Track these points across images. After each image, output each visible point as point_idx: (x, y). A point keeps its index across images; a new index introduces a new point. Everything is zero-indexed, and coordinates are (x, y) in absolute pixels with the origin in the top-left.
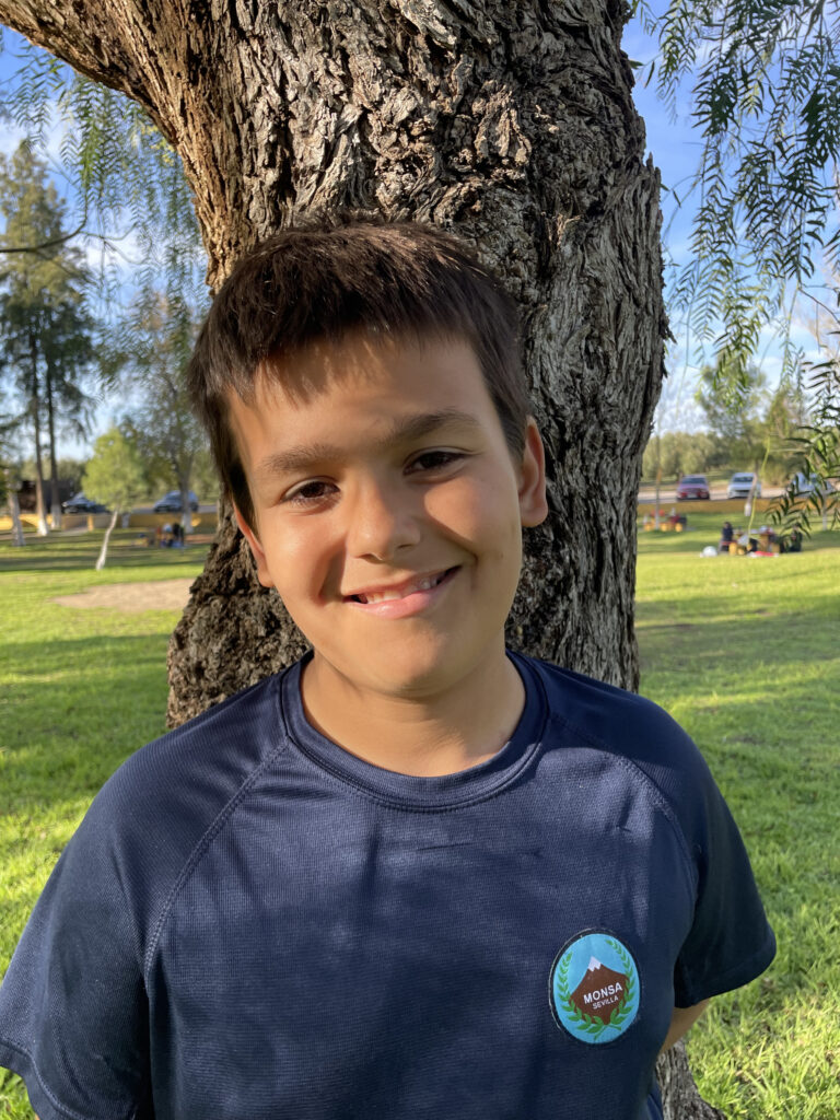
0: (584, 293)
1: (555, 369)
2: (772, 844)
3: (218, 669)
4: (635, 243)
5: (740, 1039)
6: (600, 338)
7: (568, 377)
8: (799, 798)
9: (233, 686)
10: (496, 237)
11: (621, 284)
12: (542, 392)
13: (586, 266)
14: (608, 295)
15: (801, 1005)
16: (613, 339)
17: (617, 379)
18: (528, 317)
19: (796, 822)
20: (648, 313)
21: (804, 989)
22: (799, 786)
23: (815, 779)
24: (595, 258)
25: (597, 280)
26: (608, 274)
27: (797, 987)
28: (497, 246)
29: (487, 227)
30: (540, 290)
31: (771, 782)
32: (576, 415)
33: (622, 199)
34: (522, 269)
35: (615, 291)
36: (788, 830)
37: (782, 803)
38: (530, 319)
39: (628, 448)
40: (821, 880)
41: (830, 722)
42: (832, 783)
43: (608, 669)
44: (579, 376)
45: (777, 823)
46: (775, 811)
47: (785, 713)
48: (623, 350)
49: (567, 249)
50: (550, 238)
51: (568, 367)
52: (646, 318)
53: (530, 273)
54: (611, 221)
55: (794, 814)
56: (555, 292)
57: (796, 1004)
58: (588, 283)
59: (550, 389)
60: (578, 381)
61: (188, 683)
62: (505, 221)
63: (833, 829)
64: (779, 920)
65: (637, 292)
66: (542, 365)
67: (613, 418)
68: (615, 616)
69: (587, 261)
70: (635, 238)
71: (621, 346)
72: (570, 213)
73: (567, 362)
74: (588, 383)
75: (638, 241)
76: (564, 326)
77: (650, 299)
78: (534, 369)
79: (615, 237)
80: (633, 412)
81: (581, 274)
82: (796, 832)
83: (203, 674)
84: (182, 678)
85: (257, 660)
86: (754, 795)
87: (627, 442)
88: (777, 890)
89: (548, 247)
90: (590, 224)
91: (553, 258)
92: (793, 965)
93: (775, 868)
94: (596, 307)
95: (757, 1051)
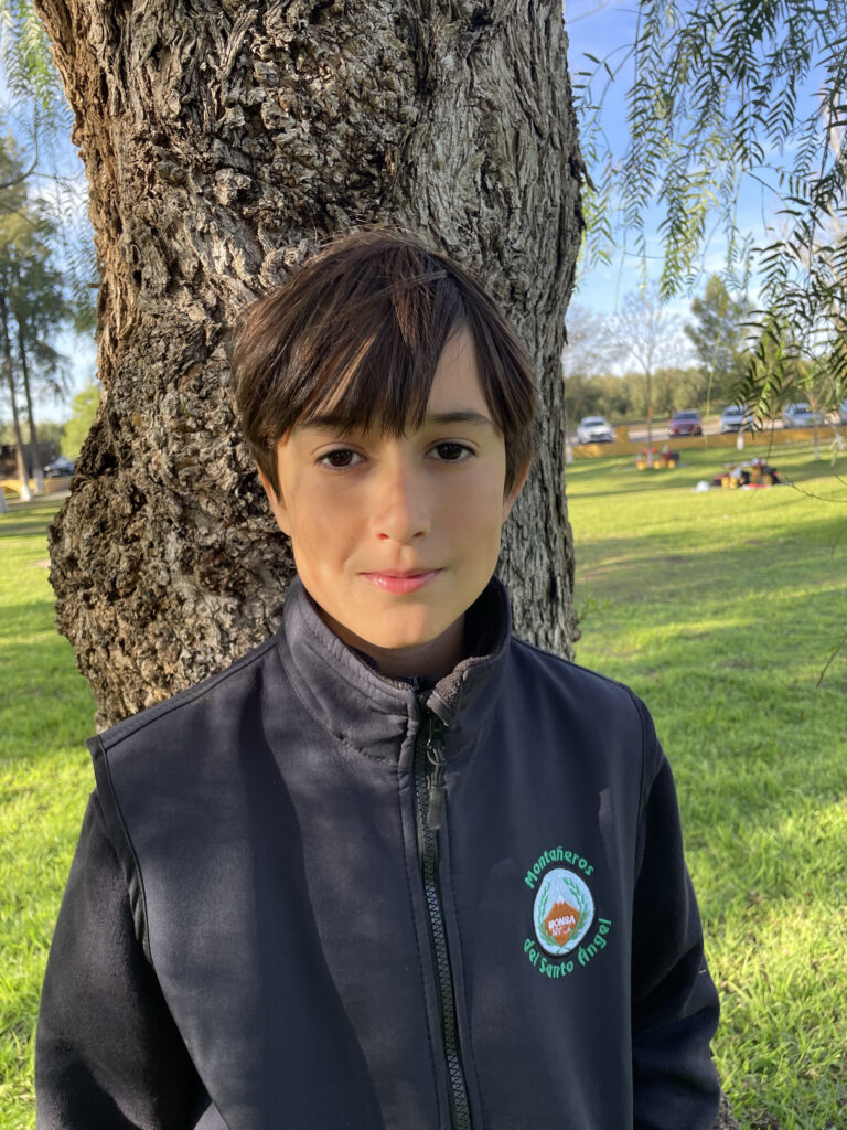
0: (475, 117)
1: (446, 205)
2: (760, 763)
3: (88, 556)
4: (533, 64)
5: (725, 950)
6: (498, 171)
7: (463, 214)
8: (786, 718)
9: (102, 572)
10: (361, 42)
11: (519, 109)
12: (432, 230)
13: (475, 85)
14: (504, 121)
15: (786, 915)
16: (513, 172)
17: (522, 221)
18: (405, 137)
19: (784, 741)
20: (555, 148)
21: (790, 900)
22: (787, 706)
23: (803, 699)
24: (486, 75)
25: (489, 103)
26: (503, 95)
27: (783, 898)
28: (364, 54)
29: (350, 30)
30: (420, 108)
31: (759, 704)
32: (474, 258)
33: (515, 11)
34: (396, 82)
35: (512, 117)
36: (775, 749)
37: (770, 723)
38: (408, 140)
39: (541, 304)
40: (808, 794)
41: (818, 643)
42: (820, 701)
43: (532, 548)
44: (476, 214)
45: (764, 742)
46: (762, 732)
47: (774, 637)
48: (526, 187)
49: (449, 61)
50: (426, 45)
51: (461, 203)
52: (552, 151)
53: (406, 88)
54: (503, 36)
55: (780, 733)
56: (439, 111)
57: (782, 915)
58: (479, 106)
59: (440, 226)
60: (475, 220)
61: (65, 578)
62: (371, 24)
63: (820, 745)
64: (765, 835)
65: (539, 120)
66: (429, 199)
67: (519, 266)
68: (537, 492)
69: (476, 80)
70: (533, 57)
71: (523, 182)
72: (449, 16)
73: (459, 197)
74: (486, 223)
75: (537, 61)
76: (454, 154)
77: (555, 130)
78: (420, 203)
79: (509, 55)
80: (545, 262)
81: (469, 95)
82: (783, 750)
83: (77, 565)
84: (59, 573)
85: (126, 541)
86: (742, 716)
87: (541, 296)
88: (764, 806)
89: (425, 57)
90: (476, 35)
91: (432, 68)
92: (779, 878)
93: (761, 785)
94: (491, 135)
95: (742, 962)
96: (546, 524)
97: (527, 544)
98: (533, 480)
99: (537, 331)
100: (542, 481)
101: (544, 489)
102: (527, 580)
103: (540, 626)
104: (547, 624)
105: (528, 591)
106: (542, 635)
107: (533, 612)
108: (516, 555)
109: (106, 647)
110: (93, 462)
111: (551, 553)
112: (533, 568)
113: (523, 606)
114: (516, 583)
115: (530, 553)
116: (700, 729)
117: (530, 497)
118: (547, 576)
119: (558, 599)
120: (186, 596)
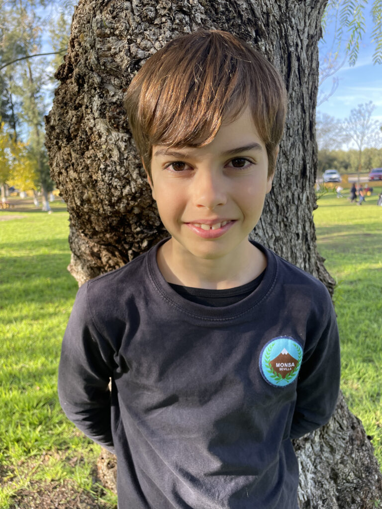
9: (64, 126)
68: (299, 111)
84: (48, 138)
85: (75, 107)
96: (303, 133)
97: (292, 139)
98: (298, 103)
99: (305, 15)
100: (303, 106)
101: (304, 111)
102: (290, 160)
103: (296, 190)
104: (299, 190)
105: (290, 167)
106: (296, 195)
107: (292, 180)
108: (285, 144)
109: (66, 169)
110: (63, 72)
111: (305, 150)
112: (294, 154)
113: (287, 175)
114: (284, 160)
115: (293, 145)
116: (374, 310)
117: (295, 113)
118: (302, 162)
119: (307, 176)
120: (102, 132)
